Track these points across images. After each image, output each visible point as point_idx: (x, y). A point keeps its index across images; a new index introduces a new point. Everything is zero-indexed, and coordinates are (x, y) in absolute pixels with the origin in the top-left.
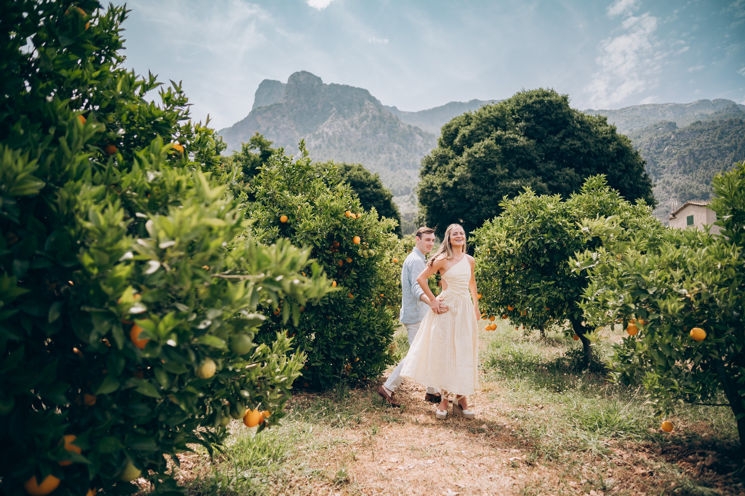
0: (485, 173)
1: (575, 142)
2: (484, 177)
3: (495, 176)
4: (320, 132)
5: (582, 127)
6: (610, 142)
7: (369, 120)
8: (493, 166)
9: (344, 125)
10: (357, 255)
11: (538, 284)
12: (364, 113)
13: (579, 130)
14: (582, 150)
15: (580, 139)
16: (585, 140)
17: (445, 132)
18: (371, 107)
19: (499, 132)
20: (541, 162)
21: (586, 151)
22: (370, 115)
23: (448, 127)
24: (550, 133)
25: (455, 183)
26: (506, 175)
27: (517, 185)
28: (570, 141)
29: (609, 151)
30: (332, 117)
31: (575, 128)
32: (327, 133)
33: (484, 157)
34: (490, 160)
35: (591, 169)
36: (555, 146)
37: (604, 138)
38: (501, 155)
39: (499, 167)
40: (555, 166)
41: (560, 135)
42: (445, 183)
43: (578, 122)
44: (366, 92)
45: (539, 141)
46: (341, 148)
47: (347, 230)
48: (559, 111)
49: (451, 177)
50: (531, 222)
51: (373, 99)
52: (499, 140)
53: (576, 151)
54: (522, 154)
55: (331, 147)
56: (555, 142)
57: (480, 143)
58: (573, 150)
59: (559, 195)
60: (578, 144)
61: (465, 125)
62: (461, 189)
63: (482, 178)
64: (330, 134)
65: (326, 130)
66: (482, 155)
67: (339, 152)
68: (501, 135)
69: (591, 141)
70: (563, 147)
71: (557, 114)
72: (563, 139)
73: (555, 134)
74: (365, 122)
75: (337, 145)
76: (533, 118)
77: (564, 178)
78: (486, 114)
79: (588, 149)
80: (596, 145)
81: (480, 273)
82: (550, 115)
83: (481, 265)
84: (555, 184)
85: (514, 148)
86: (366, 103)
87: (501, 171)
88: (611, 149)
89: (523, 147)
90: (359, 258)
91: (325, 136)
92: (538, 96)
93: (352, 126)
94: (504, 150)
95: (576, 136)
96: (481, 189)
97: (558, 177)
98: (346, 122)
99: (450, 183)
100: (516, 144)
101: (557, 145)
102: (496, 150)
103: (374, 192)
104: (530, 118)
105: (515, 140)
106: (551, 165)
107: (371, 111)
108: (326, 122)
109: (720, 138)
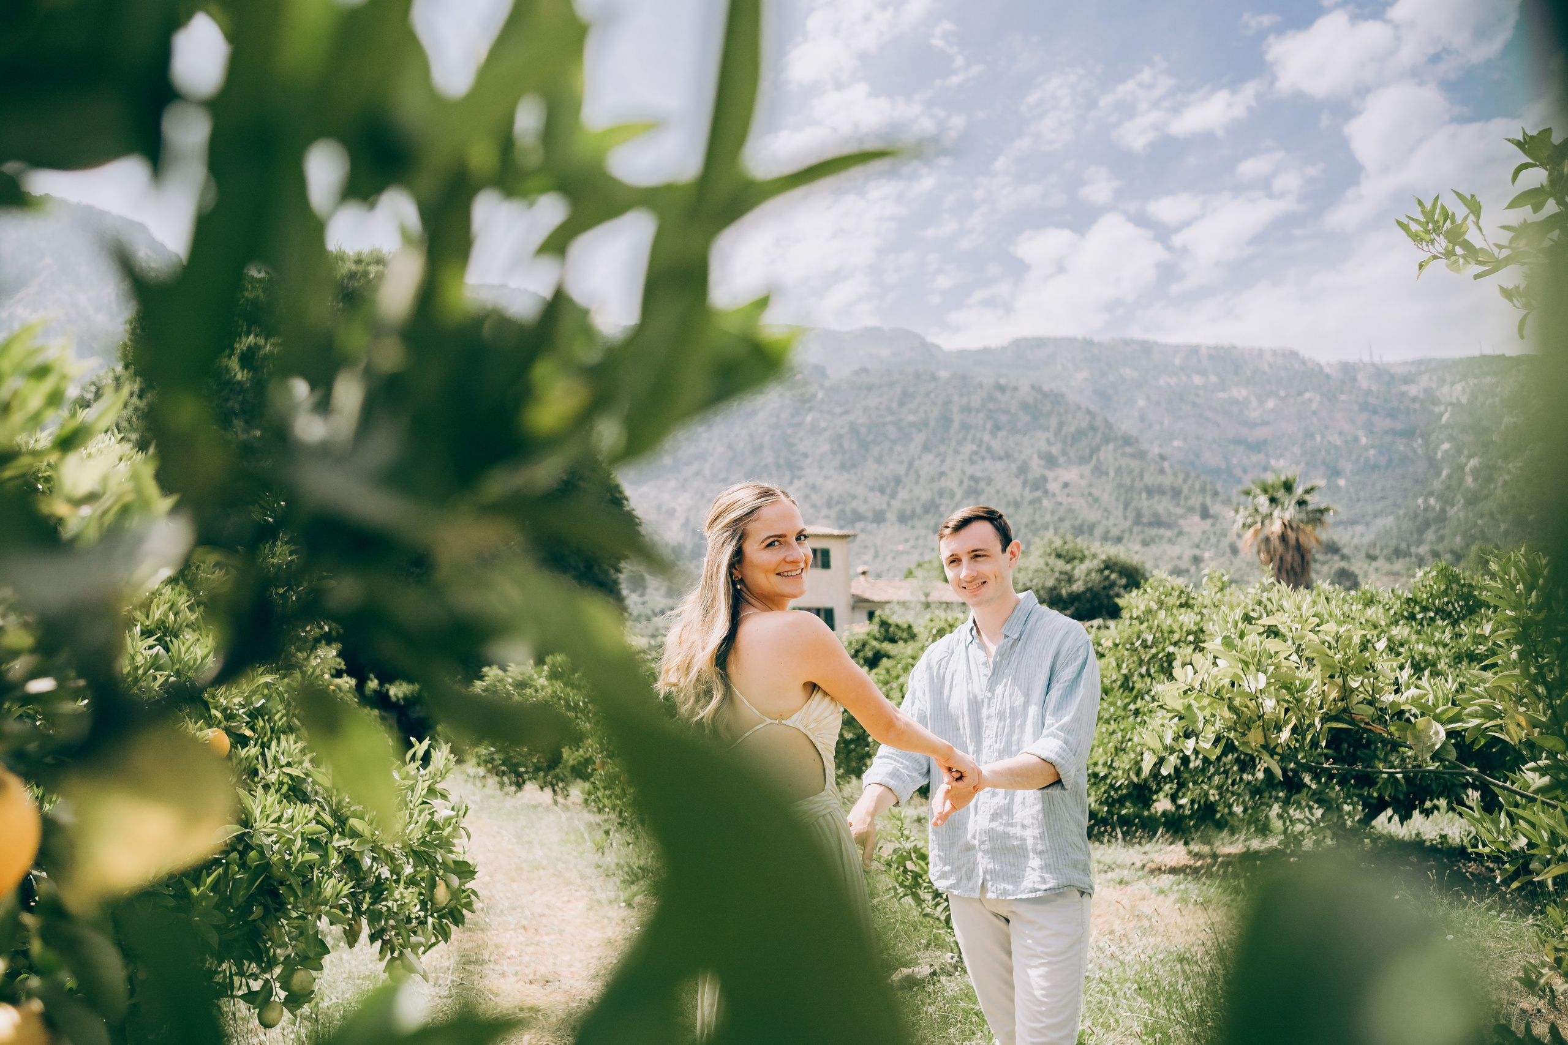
109: (901, 404)
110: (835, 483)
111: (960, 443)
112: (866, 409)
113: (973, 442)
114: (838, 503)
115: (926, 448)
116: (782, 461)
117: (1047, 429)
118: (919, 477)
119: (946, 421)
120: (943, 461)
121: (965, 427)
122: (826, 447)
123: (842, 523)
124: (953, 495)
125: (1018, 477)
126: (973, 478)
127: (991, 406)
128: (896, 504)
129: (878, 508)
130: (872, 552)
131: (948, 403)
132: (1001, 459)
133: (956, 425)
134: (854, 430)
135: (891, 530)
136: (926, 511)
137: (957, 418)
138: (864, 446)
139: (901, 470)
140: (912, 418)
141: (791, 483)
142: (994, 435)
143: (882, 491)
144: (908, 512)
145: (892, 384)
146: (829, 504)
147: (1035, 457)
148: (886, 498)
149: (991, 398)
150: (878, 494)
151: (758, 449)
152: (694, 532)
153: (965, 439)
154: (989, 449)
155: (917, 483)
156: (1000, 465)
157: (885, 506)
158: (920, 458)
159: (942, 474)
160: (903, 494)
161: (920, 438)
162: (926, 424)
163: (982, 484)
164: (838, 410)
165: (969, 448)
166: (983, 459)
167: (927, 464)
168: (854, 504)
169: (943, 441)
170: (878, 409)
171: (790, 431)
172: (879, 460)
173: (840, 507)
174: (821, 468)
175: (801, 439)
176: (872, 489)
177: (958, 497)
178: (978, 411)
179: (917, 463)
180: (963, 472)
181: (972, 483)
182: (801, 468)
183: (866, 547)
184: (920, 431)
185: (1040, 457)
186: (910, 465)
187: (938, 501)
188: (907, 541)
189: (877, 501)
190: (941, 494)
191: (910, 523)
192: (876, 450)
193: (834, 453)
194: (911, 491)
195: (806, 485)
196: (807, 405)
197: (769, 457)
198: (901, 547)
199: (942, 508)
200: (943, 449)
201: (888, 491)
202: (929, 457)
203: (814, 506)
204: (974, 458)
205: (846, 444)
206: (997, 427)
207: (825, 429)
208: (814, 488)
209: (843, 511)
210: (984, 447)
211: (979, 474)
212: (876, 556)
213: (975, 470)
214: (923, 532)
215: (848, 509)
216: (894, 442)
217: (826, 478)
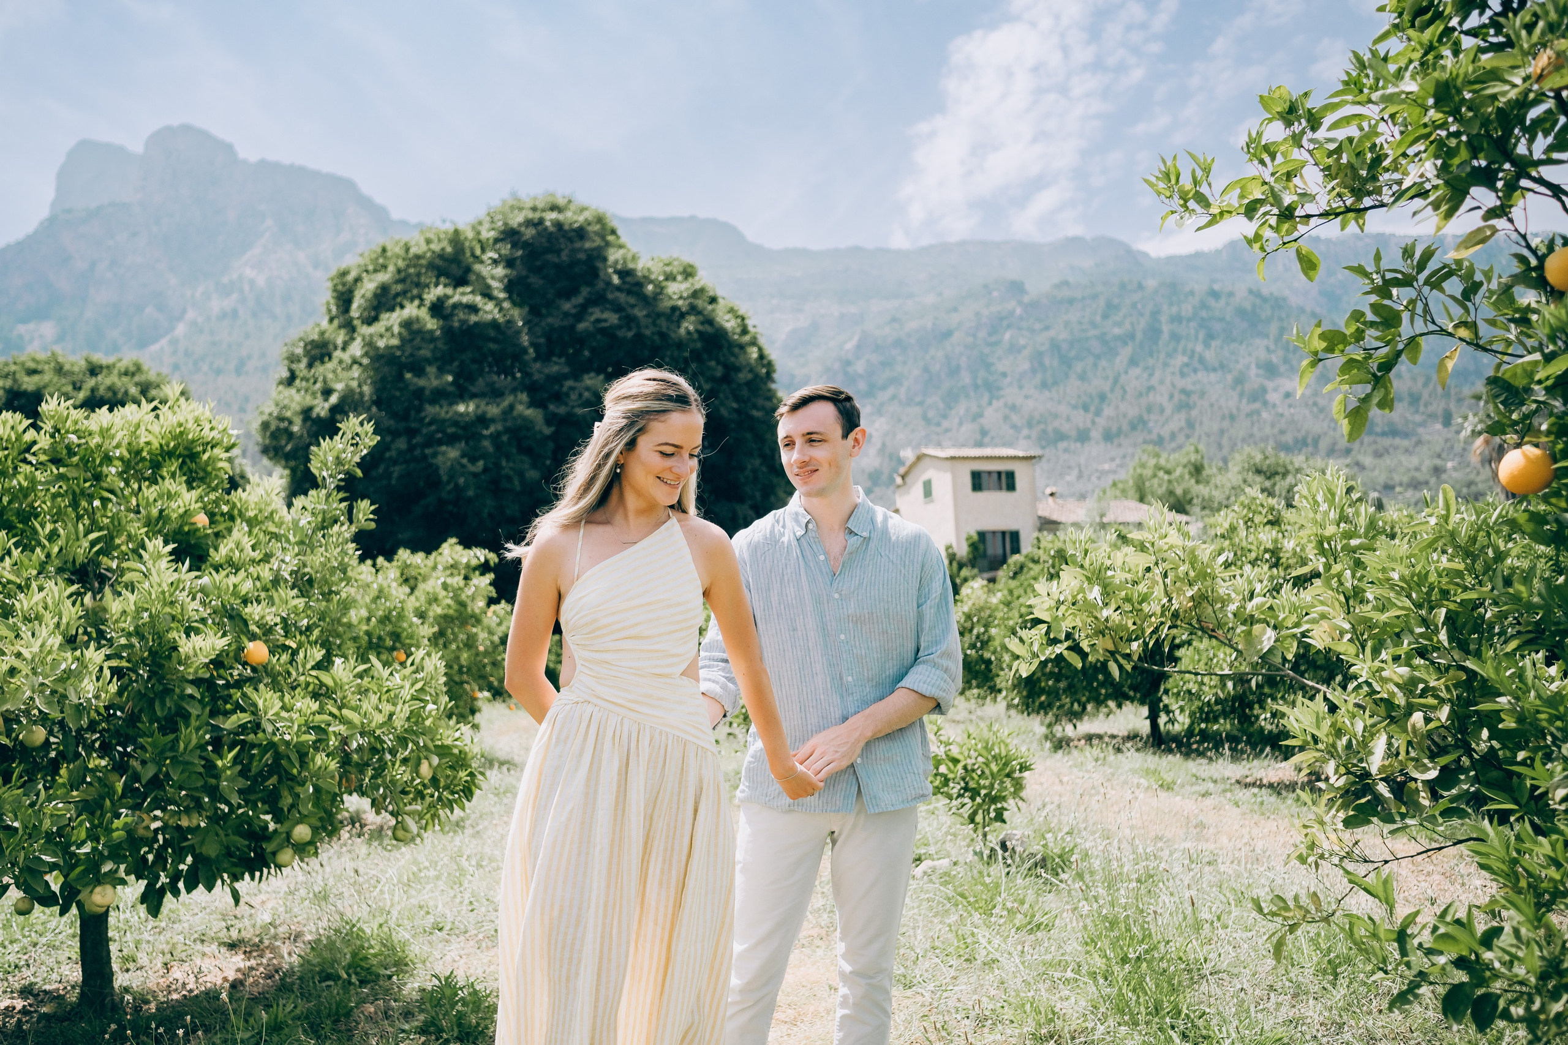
0: (401, 385)
1: (605, 315)
2: (398, 394)
3: (422, 390)
5: (624, 283)
6: (683, 316)
8: (418, 368)
12: (345, 236)
13: (618, 289)
14: (620, 333)
15: (618, 308)
16: (630, 311)
17: (335, 286)
19: (440, 291)
20: (535, 360)
21: (630, 335)
23: (343, 274)
24: (559, 293)
25: (334, 408)
26: (447, 389)
27: (467, 414)
28: (596, 313)
29: (680, 337)
31: (609, 283)
33: (398, 347)
34: (412, 355)
36: (566, 323)
37: (674, 309)
38: (440, 344)
39: (431, 370)
40: (566, 370)
41: (579, 300)
42: (310, 409)
43: (617, 271)
45: (534, 312)
48: (578, 245)
49: (327, 392)
52: (437, 309)
53: (608, 333)
54: (494, 340)
56: (566, 314)
57: (394, 315)
58: (604, 332)
60: (613, 319)
61: (375, 271)
63: (393, 395)
66: (395, 342)
68: (445, 295)
69: (640, 313)
70: (581, 326)
71: (574, 251)
72: (583, 310)
73: (568, 294)
76: (522, 258)
77: (580, 395)
78: (418, 247)
79: (635, 332)
80: (654, 324)
82: (558, 252)
84: (562, 410)
85: (469, 326)
86: (350, 210)
87: (435, 379)
89: (494, 324)
92: (534, 209)
94: (448, 331)
95: (610, 303)
96: (392, 422)
97: (567, 395)
99: (321, 409)
100: (473, 318)
101: (571, 320)
102: (432, 332)
104: (515, 259)
105: (473, 309)
106: (557, 367)
108: (249, 253)
109: (1105, 316)
110: (1035, 402)
111: (1169, 355)
112: (1067, 324)
113: (1184, 353)
114: (1039, 422)
115: (1133, 362)
116: (979, 382)
117: (1267, 336)
118: (1125, 392)
119: (1154, 332)
120: (1151, 375)
121: (1175, 337)
122: (1026, 366)
123: (1044, 443)
124: (1162, 410)
125: (1233, 388)
126: (1184, 392)
127: (1204, 314)
128: (1101, 421)
129: (1081, 426)
130: (1075, 472)
131: (1156, 313)
132: (1214, 370)
133: (1165, 336)
134: (1055, 346)
135: (1095, 449)
136: (1134, 427)
137: (1166, 328)
138: (1066, 362)
139: (1106, 386)
140: (1117, 331)
141: (990, 404)
142: (1207, 345)
143: (1086, 408)
144: (1114, 430)
145: (1095, 297)
146: (1030, 425)
147: (1253, 366)
148: (1090, 416)
149: (1204, 306)
150: (1082, 412)
151: (954, 371)
152: (891, 457)
153: (1175, 350)
154: (1201, 360)
155: (1123, 398)
156: (1213, 377)
157: (1089, 424)
158: (1126, 372)
159: (1150, 389)
160: (1108, 411)
161: (1126, 352)
162: (1132, 336)
163: (1194, 398)
164: (1038, 326)
165: (1180, 360)
166: (1195, 371)
167: (1134, 379)
168: (1056, 424)
169: (1151, 354)
170: (1080, 323)
171: (987, 350)
172: (1082, 377)
173: (1042, 426)
174: (1021, 387)
175: (1000, 359)
176: (1075, 407)
178: (1189, 320)
179: (1123, 378)
180: (1174, 386)
181: (1183, 397)
182: (999, 389)
183: (1069, 467)
184: (1125, 344)
185: (1258, 366)
186: (1116, 381)
187: (1146, 417)
188: (1113, 459)
189: (1081, 419)
190: (1149, 409)
191: (1116, 441)
192: (1079, 367)
193: (1034, 371)
194: (1117, 407)
195: (1006, 405)
196: (1005, 323)
197: (966, 378)
198: (1106, 467)
199: (1151, 424)
200: (1151, 362)
201: (1092, 408)
202: (1135, 371)
203: (1014, 427)
204: (1186, 370)
205: (1047, 361)
206: (1210, 337)
207: (1024, 347)
208: (1013, 408)
209: (1044, 431)
210: (1196, 357)
211: (1190, 387)
212: (1080, 476)
213: (1187, 383)
214: (1130, 450)
215: (1050, 429)
216: (1098, 357)
217: (1026, 397)
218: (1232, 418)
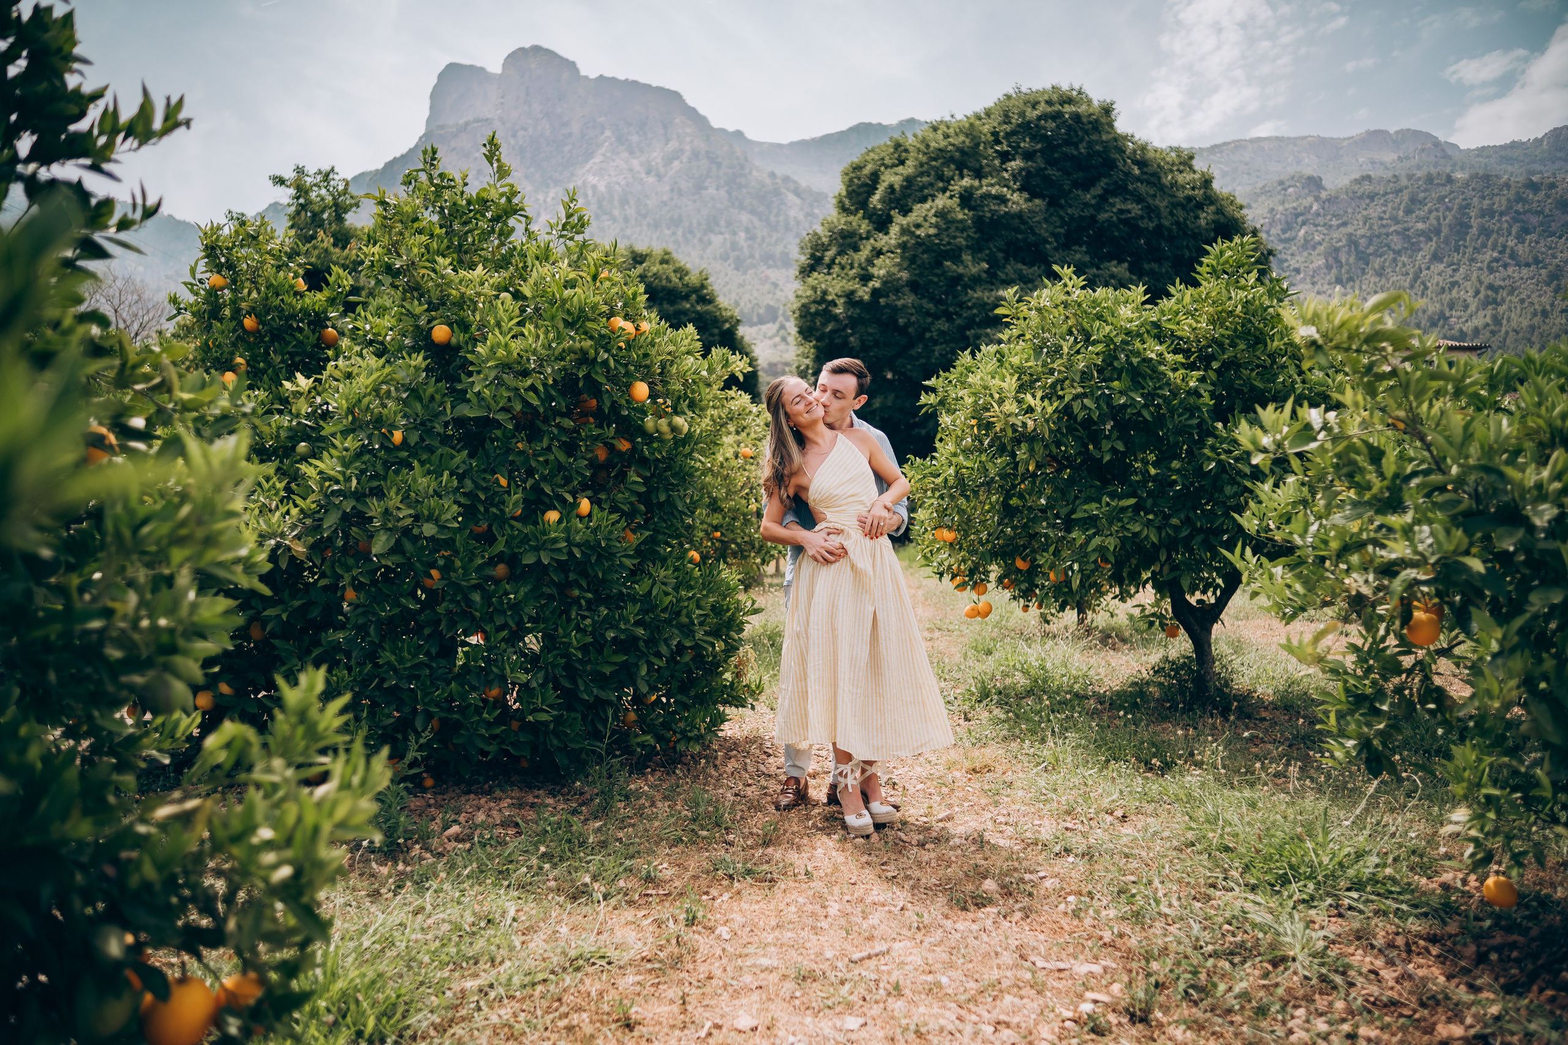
0: (939, 271)
1: (1129, 206)
2: (935, 279)
3: (960, 277)
4: (580, 183)
5: (1143, 173)
6: (1200, 206)
7: (685, 160)
8: (955, 255)
9: (631, 170)
10: (642, 431)
11: (1094, 505)
12: (673, 145)
13: (1138, 179)
14: (1142, 224)
15: (1139, 199)
16: (1150, 201)
17: (851, 180)
18: (688, 130)
19: (966, 182)
20: (1056, 249)
21: (1151, 225)
22: (687, 148)
23: (857, 168)
24: (1076, 185)
25: (875, 292)
26: (984, 275)
28: (1118, 204)
29: (1199, 227)
30: (602, 150)
31: (1128, 174)
32: (594, 188)
33: (935, 235)
34: (949, 243)
35: (1161, 265)
36: (1086, 213)
37: (1189, 199)
38: (971, 233)
39: (967, 257)
40: (1087, 258)
41: (1097, 190)
42: (853, 292)
43: (1136, 162)
44: (676, 96)
45: (1053, 203)
46: (626, 219)
47: (612, 363)
48: (1094, 137)
49: (866, 278)
50: (1078, 352)
51: (692, 114)
52: (966, 198)
53: (1131, 224)
54: (1017, 230)
55: (605, 217)
56: (1086, 205)
57: (927, 206)
58: (1126, 222)
59: (1142, 289)
60: (1135, 209)
61: (894, 166)
62: (887, 306)
63: (931, 281)
64: (602, 188)
65: (592, 179)
66: (932, 231)
67: (622, 230)
68: (972, 186)
69: (1162, 204)
70: (1103, 216)
71: (1090, 144)
72: (1103, 198)
73: (1086, 187)
74: (676, 163)
75: (616, 213)
76: (1040, 151)
77: (1107, 283)
78: (938, 142)
79: (1156, 222)
80: (1171, 214)
81: (951, 482)
82: (1077, 148)
83: (954, 460)
85: (1001, 217)
86: (677, 121)
87: (972, 266)
88: (1203, 222)
89: (1020, 215)
90: (649, 438)
91: (590, 193)
92: (1049, 103)
93: (648, 173)
94: (979, 221)
95: (1131, 193)
96: (931, 306)
98: (636, 163)
99: (864, 293)
100: (1004, 209)
101: (1092, 211)
102: (962, 221)
103: (698, 313)
104: (1035, 152)
105: (1002, 200)
106: (1078, 254)
107: (688, 139)
108: (591, 162)
109: (1409, 212)
119: (1461, 227)
121: (1485, 232)
127: (1519, 207)
131: (1465, 207)
142: (1520, 239)
149: (1520, 199)
154: (1513, 255)
177: (1473, 308)
178: (1502, 214)
190: (1452, 306)
193: (1329, 267)
196: (1301, 219)
205: (1343, 257)
206: (1526, 231)
210: (1508, 251)
218: (1545, 314)
